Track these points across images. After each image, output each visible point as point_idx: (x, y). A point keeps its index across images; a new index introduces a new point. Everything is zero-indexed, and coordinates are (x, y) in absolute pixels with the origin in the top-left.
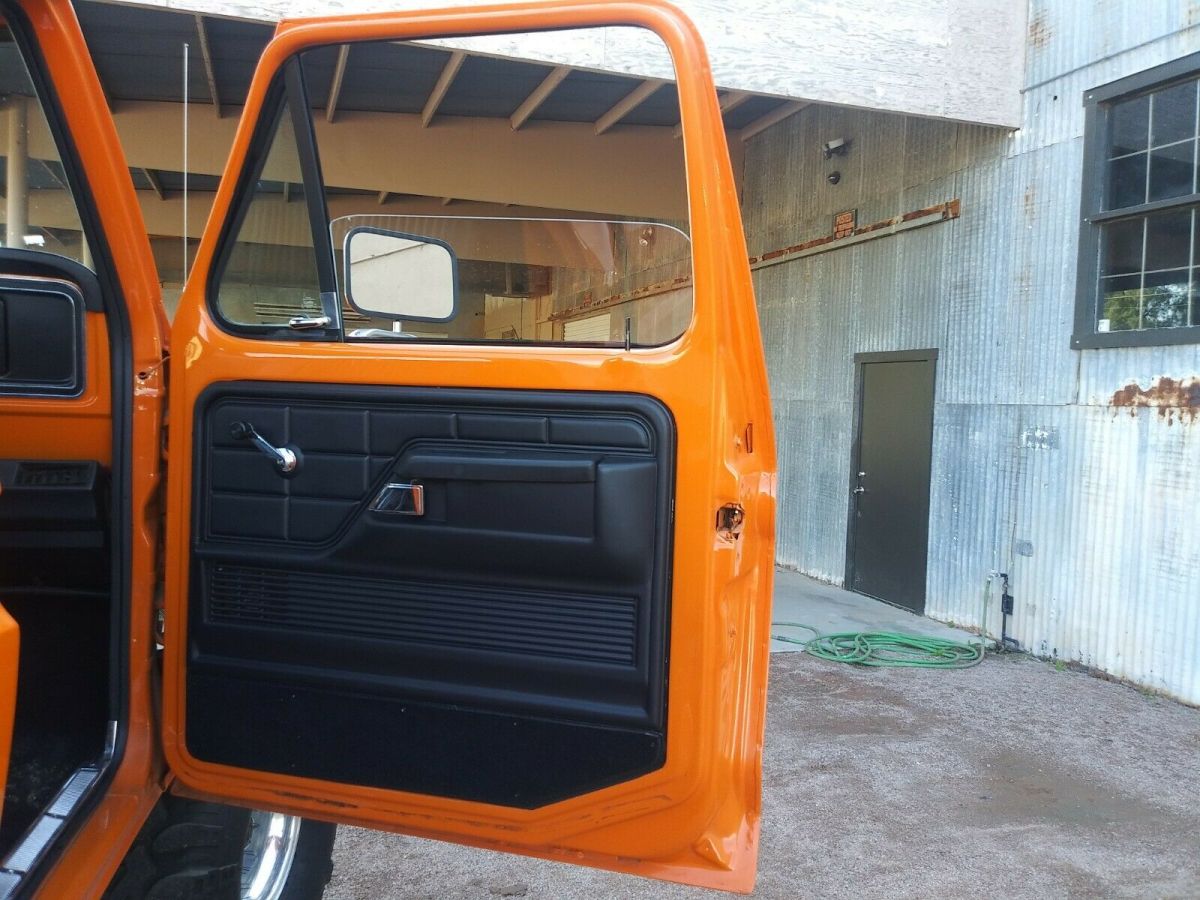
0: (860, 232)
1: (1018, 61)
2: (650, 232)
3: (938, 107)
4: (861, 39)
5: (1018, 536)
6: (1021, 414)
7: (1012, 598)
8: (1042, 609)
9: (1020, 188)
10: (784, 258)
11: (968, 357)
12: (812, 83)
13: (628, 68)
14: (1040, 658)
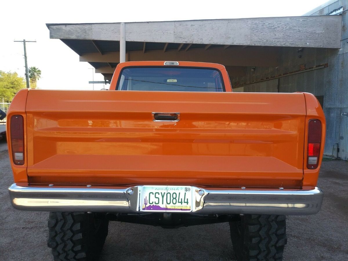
0: (306, 69)
1: (340, 34)
2: (254, 67)
3: (321, 46)
4: (304, 33)
5: (340, 135)
6: (341, 109)
7: (339, 149)
8: (345, 150)
9: (340, 61)
10: (288, 75)
11: (330, 97)
12: (293, 43)
13: (255, 44)
14: (345, 160)
